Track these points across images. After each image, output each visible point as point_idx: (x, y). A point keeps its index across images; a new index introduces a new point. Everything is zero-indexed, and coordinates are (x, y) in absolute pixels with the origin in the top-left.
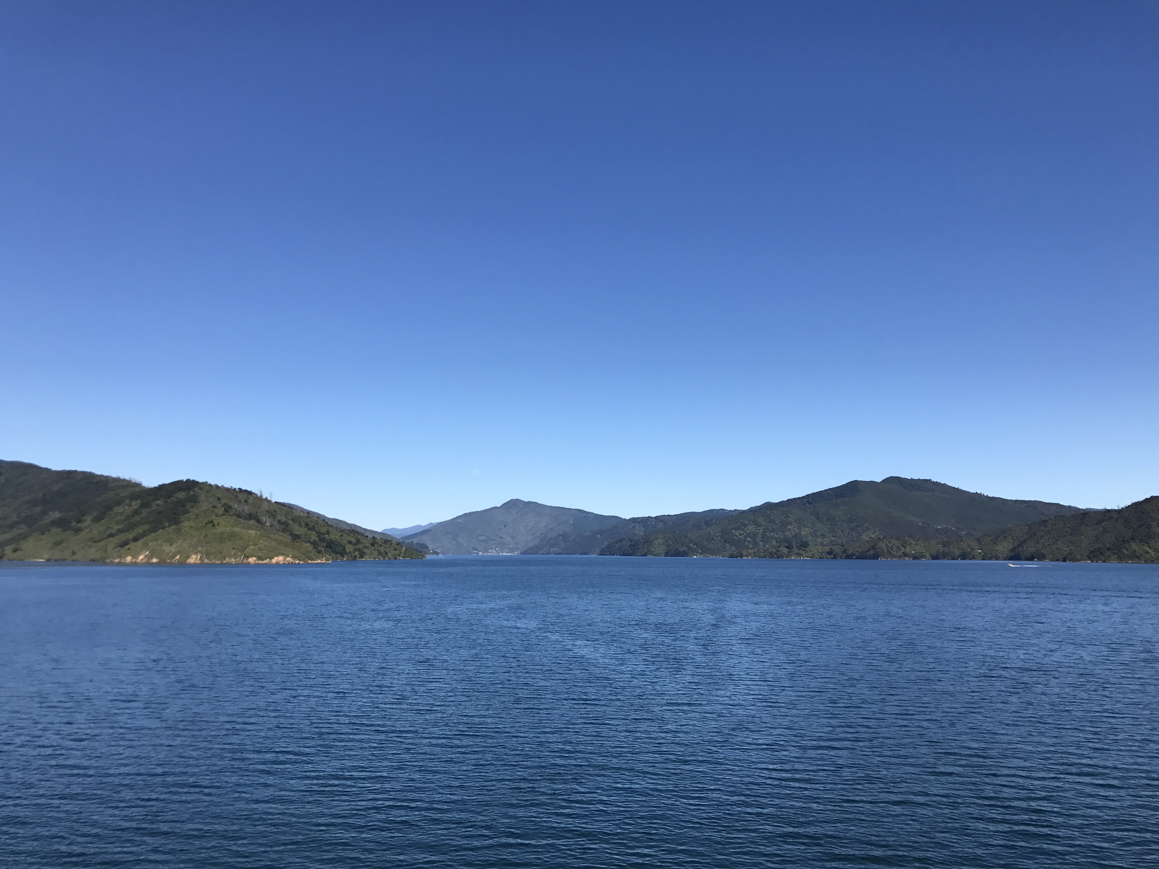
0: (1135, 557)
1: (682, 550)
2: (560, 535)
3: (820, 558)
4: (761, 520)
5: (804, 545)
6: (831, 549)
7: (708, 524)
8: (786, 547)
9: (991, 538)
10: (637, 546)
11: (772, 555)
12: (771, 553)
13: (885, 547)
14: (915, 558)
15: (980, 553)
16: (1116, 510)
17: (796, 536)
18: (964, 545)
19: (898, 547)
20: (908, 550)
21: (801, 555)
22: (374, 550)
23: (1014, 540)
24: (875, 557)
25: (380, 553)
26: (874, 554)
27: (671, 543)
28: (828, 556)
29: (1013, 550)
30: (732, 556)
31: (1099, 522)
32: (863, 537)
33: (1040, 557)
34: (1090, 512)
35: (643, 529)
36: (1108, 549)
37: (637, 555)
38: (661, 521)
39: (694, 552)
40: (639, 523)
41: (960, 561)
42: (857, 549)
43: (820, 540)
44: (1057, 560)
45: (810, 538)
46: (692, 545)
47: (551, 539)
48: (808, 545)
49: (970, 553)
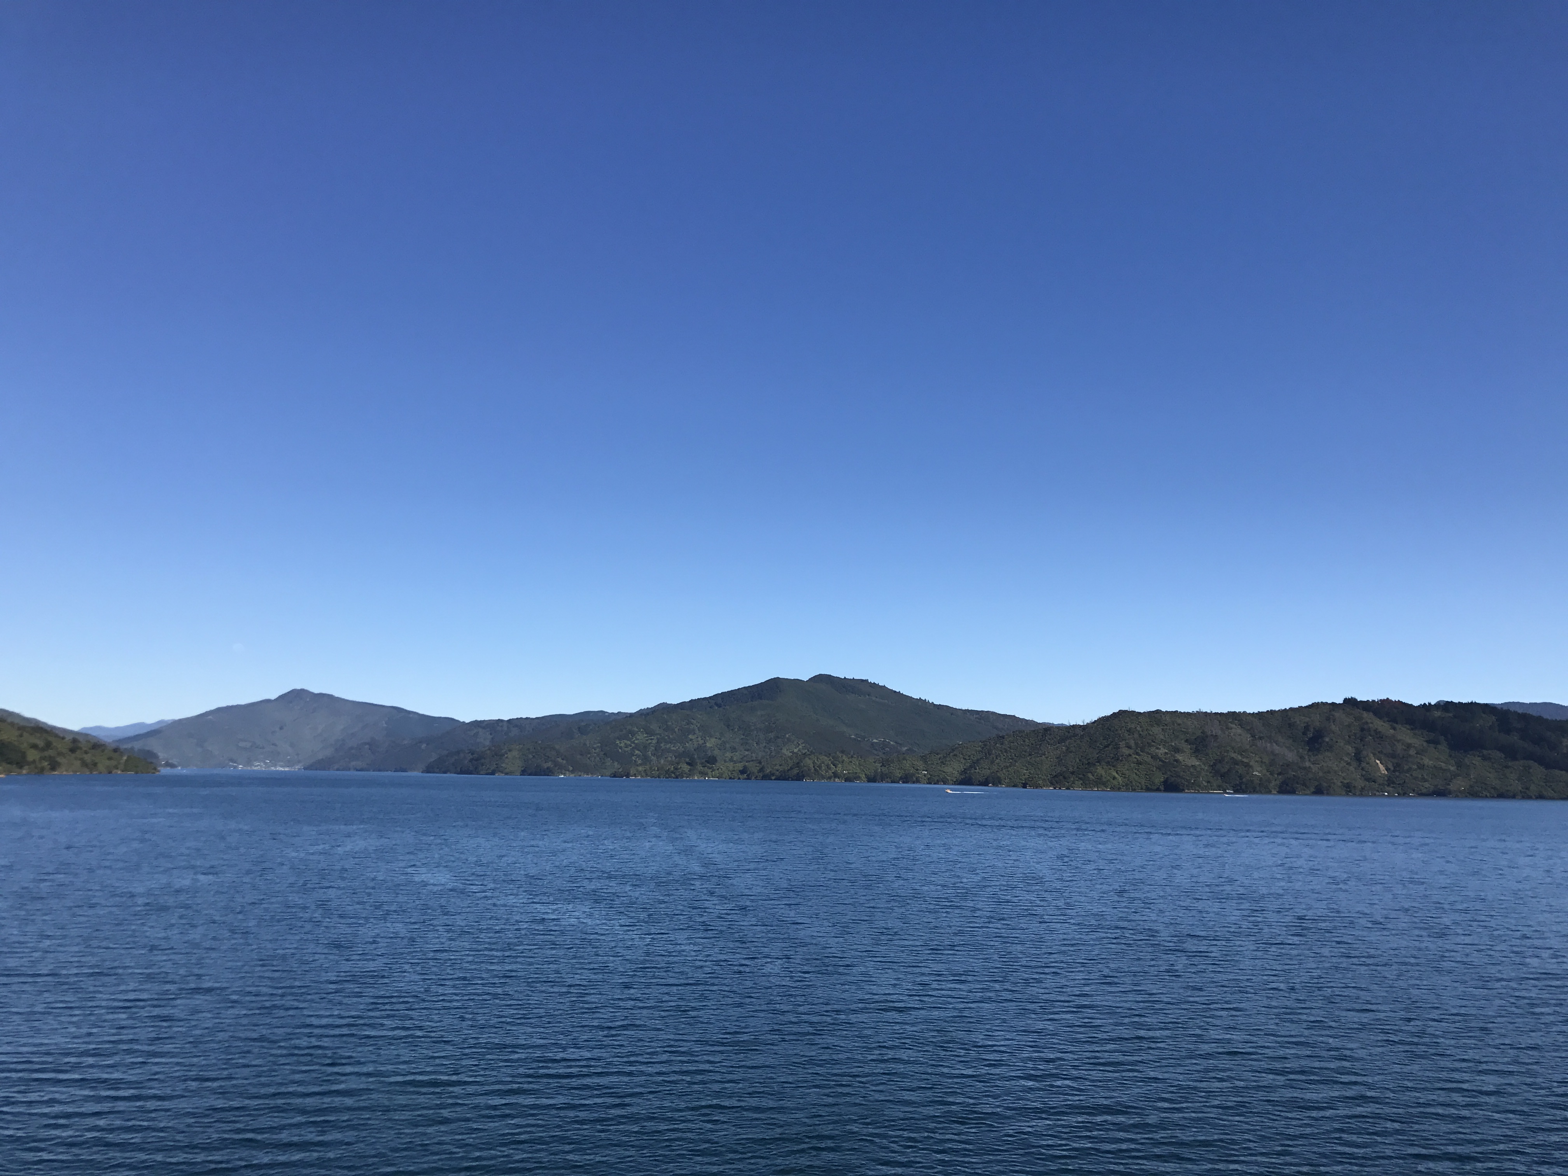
0: (1100, 783)
1: (546, 766)
2: (366, 744)
3: (730, 778)
4: (654, 726)
5: (711, 760)
6: (745, 767)
7: (582, 731)
8: (688, 764)
9: (939, 756)
10: (483, 761)
11: (668, 774)
12: (667, 772)
13: (811, 766)
14: (847, 780)
15: (925, 775)
16: (1081, 726)
17: (699, 748)
18: (907, 765)
19: (828, 766)
20: (839, 769)
21: (706, 774)
22: (76, 758)
23: (965, 759)
24: (799, 778)
25: (84, 764)
26: (798, 774)
27: (531, 756)
28: (740, 776)
29: (964, 772)
30: (614, 775)
31: (1062, 740)
32: (784, 751)
33: (997, 782)
34: (1052, 727)
35: (490, 737)
36: (1073, 773)
37: (482, 773)
38: (516, 726)
39: (562, 769)
40: (484, 728)
41: (901, 785)
42: (777, 767)
43: (728, 755)
44: (1014, 786)
45: (716, 752)
46: (559, 760)
47: (352, 748)
48: (716, 761)
49: (913, 775)
